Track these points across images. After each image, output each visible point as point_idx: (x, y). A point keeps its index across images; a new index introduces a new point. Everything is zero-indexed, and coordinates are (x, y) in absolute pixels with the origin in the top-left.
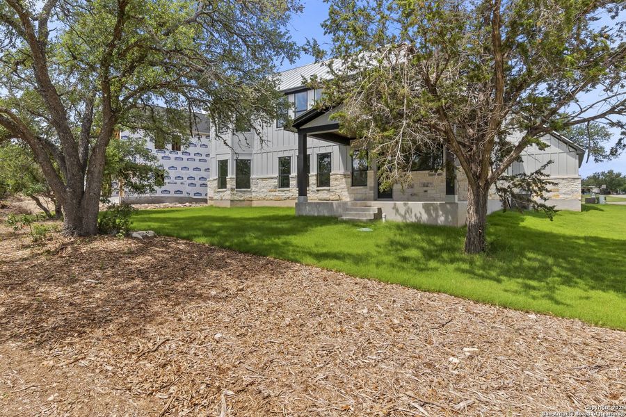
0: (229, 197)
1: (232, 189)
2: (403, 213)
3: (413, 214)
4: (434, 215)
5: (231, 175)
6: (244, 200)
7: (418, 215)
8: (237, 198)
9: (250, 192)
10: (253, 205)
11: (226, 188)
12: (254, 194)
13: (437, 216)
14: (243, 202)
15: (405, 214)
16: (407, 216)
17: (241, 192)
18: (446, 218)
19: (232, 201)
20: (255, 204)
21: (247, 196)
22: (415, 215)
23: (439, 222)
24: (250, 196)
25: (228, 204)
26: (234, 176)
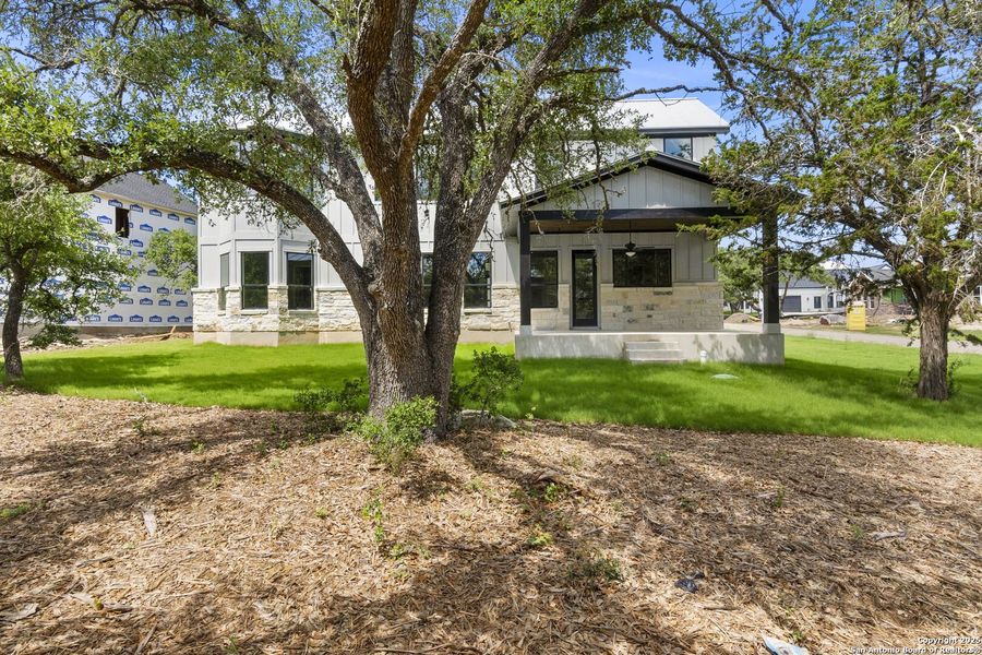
0: (276, 326)
1: (282, 311)
2: (710, 350)
3: (724, 351)
4: (753, 351)
5: (277, 281)
6: (303, 332)
7: (731, 351)
8: (291, 327)
9: (315, 316)
10: (321, 342)
11: (266, 307)
12: (322, 320)
13: (758, 351)
14: (301, 336)
15: (713, 350)
16: (716, 352)
17: (298, 315)
18: (770, 354)
19: (282, 333)
20: (324, 338)
21: (311, 322)
22: (727, 352)
23: (760, 358)
24: (315, 323)
25: (274, 340)
26: (284, 285)
